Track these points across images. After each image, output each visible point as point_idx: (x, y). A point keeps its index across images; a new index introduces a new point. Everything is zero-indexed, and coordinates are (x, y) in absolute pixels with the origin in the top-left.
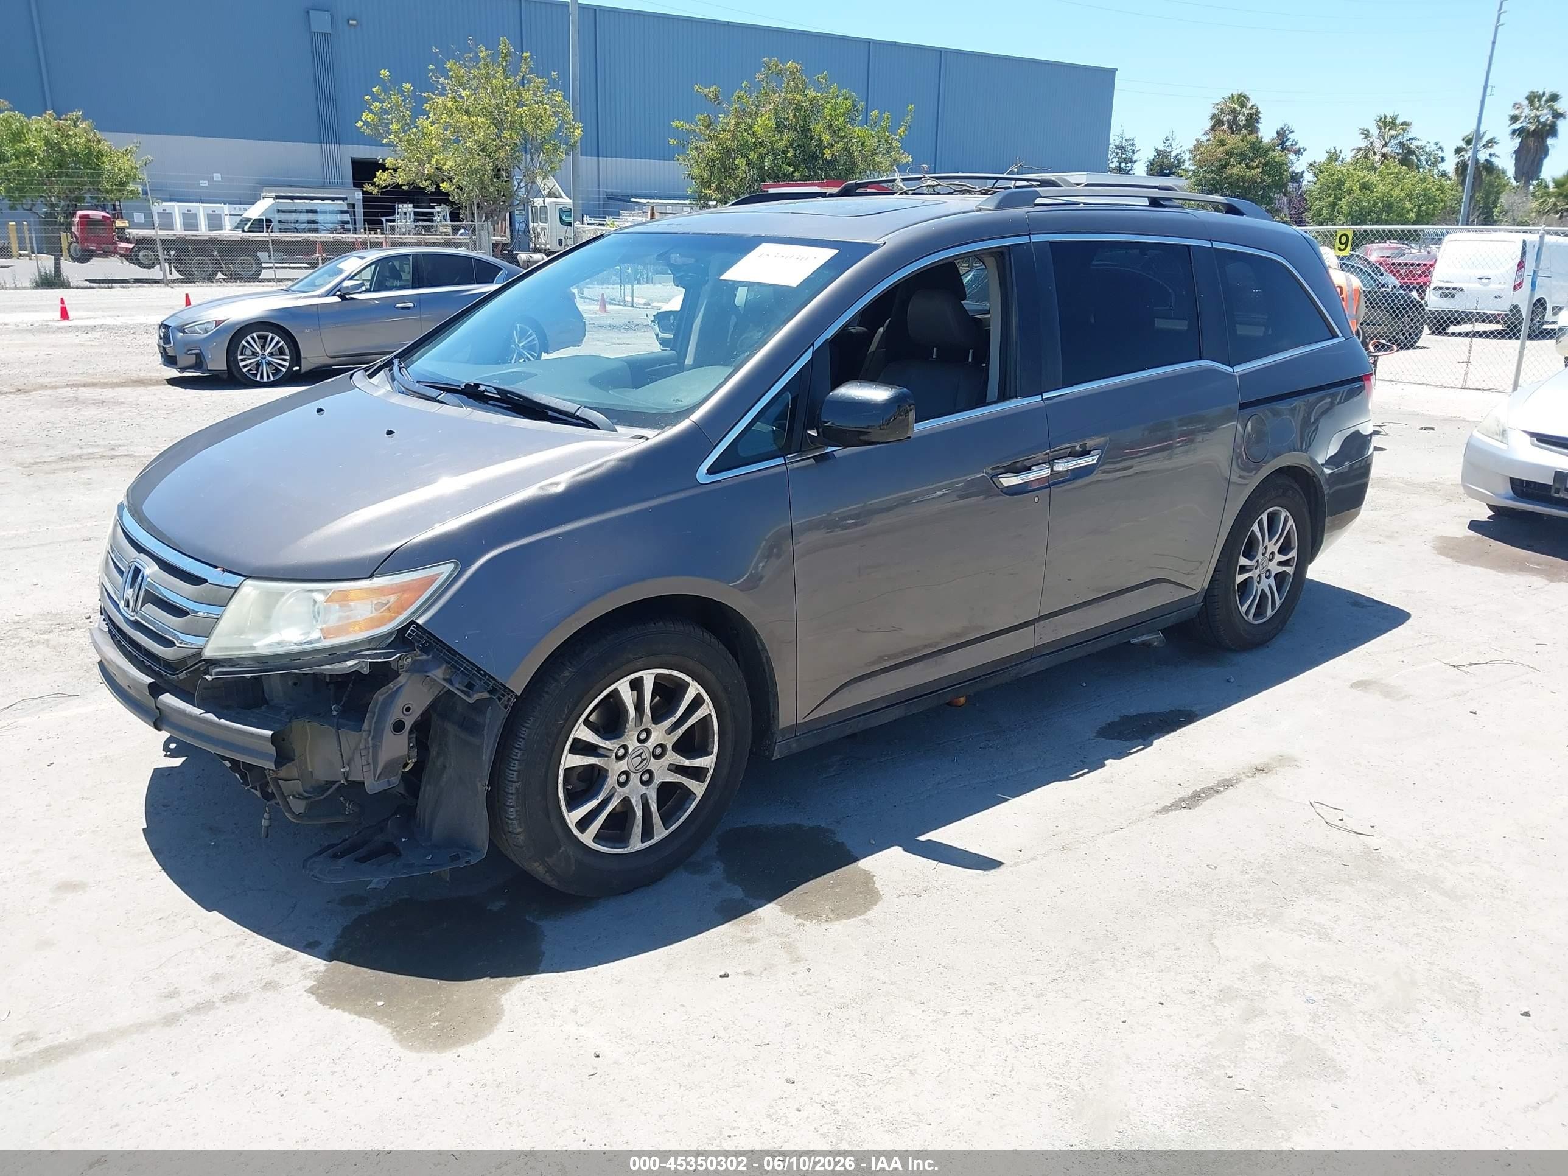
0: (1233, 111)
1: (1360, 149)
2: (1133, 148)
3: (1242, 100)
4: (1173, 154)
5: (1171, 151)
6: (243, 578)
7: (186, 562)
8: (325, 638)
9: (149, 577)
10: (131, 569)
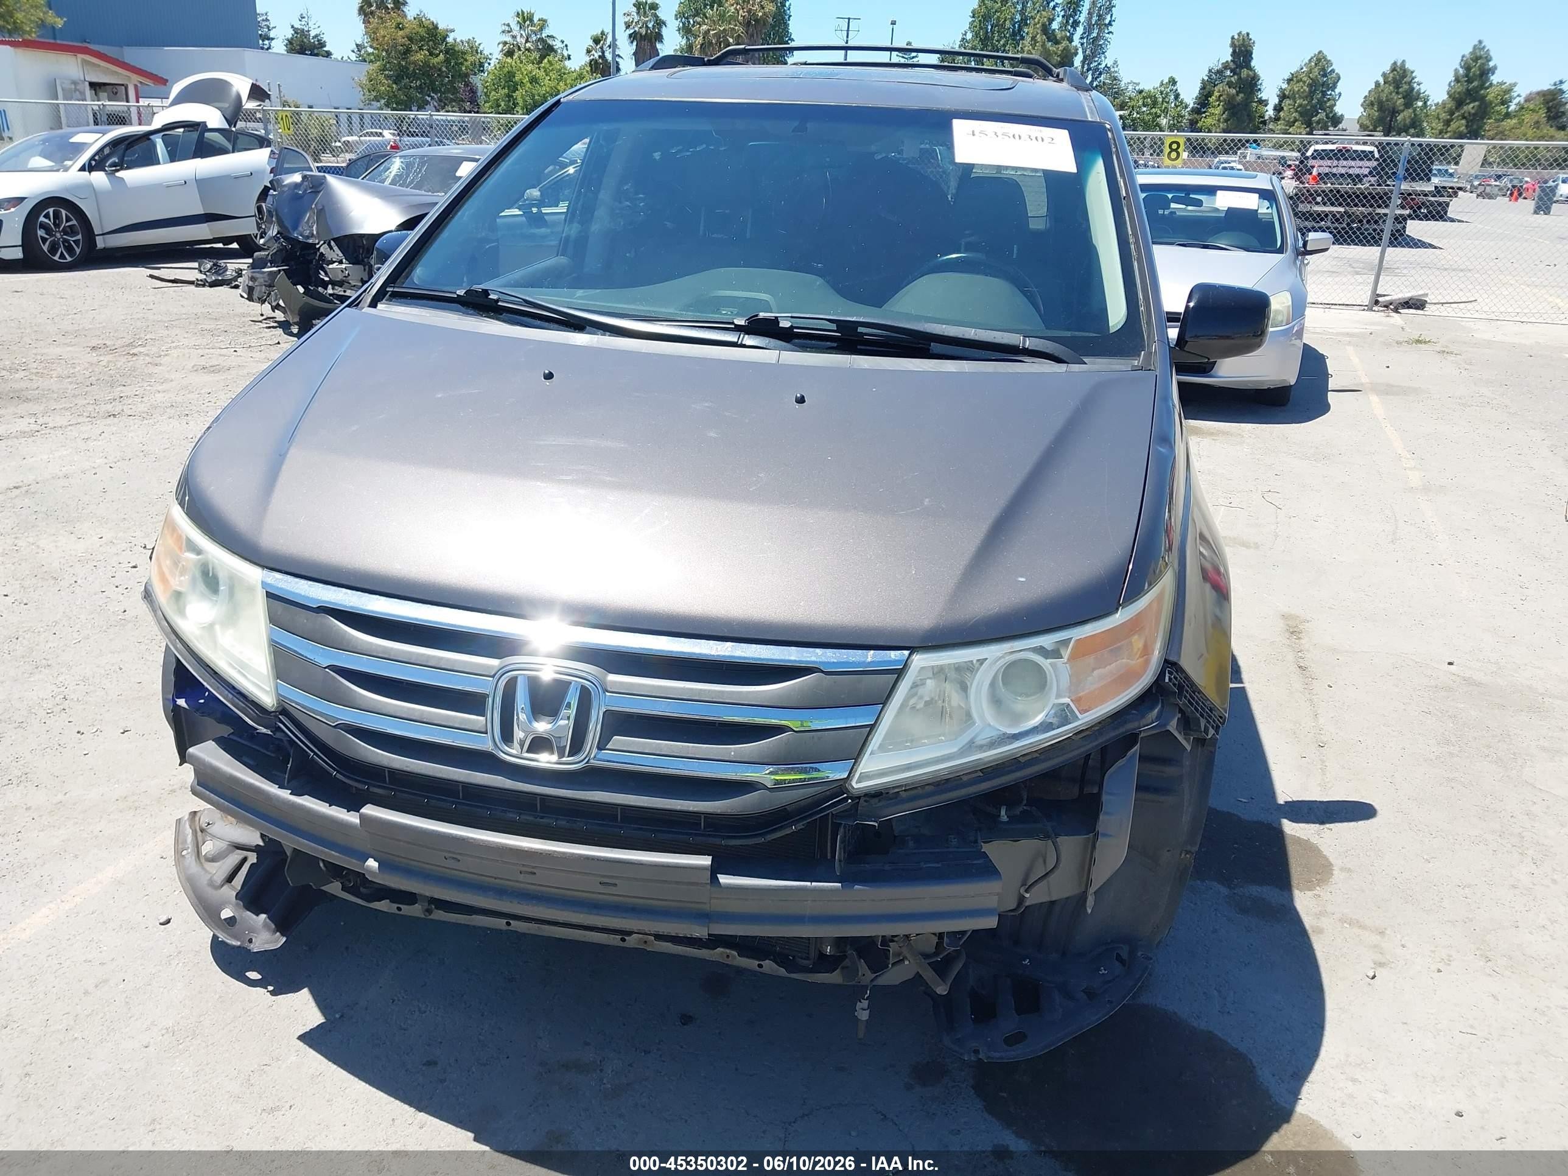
2: (267, 23)
4: (312, 34)
5: (309, 31)
6: (906, 653)
7: (719, 649)
8: (1082, 712)
9: (609, 689)
10: (511, 685)
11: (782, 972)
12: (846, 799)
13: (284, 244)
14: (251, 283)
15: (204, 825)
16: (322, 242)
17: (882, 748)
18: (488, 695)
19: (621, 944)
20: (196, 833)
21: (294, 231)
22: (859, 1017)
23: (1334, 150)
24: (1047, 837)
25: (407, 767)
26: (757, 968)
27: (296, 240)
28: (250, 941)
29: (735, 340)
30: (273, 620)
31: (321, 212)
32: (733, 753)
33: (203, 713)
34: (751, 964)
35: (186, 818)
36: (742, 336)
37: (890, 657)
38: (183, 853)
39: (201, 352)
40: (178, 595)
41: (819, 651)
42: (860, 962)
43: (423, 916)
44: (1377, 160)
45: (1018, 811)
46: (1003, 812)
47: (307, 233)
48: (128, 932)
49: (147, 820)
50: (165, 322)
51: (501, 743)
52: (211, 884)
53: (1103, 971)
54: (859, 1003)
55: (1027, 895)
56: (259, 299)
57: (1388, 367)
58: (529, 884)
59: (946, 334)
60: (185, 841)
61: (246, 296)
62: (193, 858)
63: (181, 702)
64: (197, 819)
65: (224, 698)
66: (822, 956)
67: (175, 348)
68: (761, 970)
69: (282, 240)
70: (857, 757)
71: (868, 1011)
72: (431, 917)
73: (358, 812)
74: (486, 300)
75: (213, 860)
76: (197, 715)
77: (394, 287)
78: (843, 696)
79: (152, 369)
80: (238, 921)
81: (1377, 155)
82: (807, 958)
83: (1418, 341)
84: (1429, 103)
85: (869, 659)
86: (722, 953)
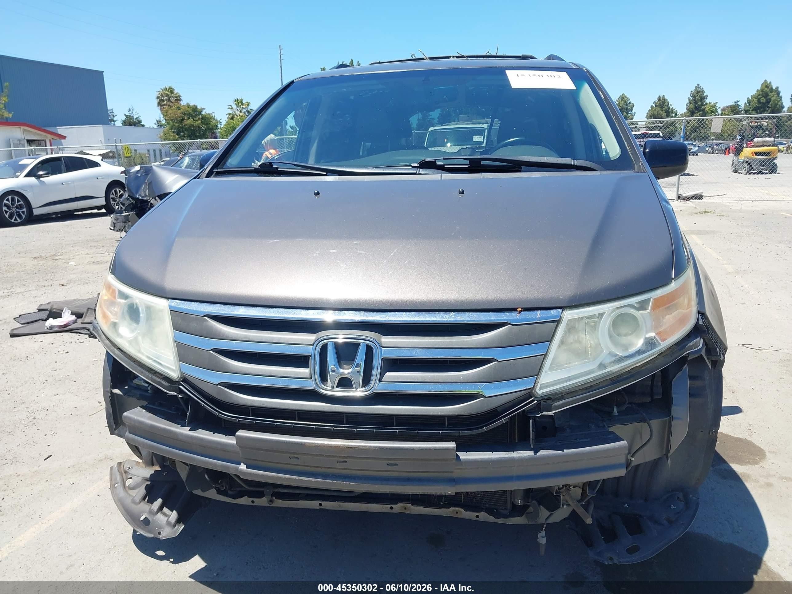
0: (167, 95)
1: (230, 114)
2: (113, 114)
3: (171, 90)
4: (135, 117)
5: (133, 116)
6: (560, 310)
7: (447, 317)
8: (663, 340)
9: (383, 346)
10: (324, 349)
11: (491, 519)
12: (532, 401)
13: (132, 201)
14: (115, 222)
15: (127, 469)
16: (151, 198)
17: (551, 369)
18: (311, 356)
19: (391, 511)
20: (122, 474)
21: (136, 194)
22: (541, 543)
23: (640, 134)
24: (643, 420)
25: (263, 404)
26: (476, 518)
27: (138, 199)
28: (159, 533)
29: (416, 172)
30: (176, 327)
31: (150, 184)
32: (462, 378)
33: (129, 395)
34: (471, 515)
35: (116, 466)
36: (418, 169)
37: (551, 314)
38: (115, 486)
39: (91, 256)
40: (115, 325)
41: (507, 314)
42: (540, 507)
43: (268, 505)
44: (662, 137)
45: (623, 408)
46: (615, 409)
47: (143, 195)
48: (83, 537)
49: (87, 477)
50: (71, 244)
51: (320, 384)
52: (133, 502)
53: (673, 507)
54: (539, 533)
55: (633, 459)
56: (119, 230)
57: (695, 223)
58: (342, 469)
59: (531, 161)
60: (116, 479)
61: (113, 229)
62: (122, 488)
63: (116, 391)
64: (122, 466)
65: (146, 378)
66: (514, 506)
67: (78, 255)
68: (477, 519)
69: (131, 199)
70: (537, 375)
71: (545, 538)
72: (273, 505)
73: (234, 435)
74: (272, 168)
75: (133, 488)
76: (126, 397)
77: (218, 169)
78: (526, 338)
79: (66, 265)
80: (151, 522)
81: (661, 135)
82: (506, 509)
83: (705, 212)
84: (678, 114)
85: (539, 316)
86: (454, 510)
